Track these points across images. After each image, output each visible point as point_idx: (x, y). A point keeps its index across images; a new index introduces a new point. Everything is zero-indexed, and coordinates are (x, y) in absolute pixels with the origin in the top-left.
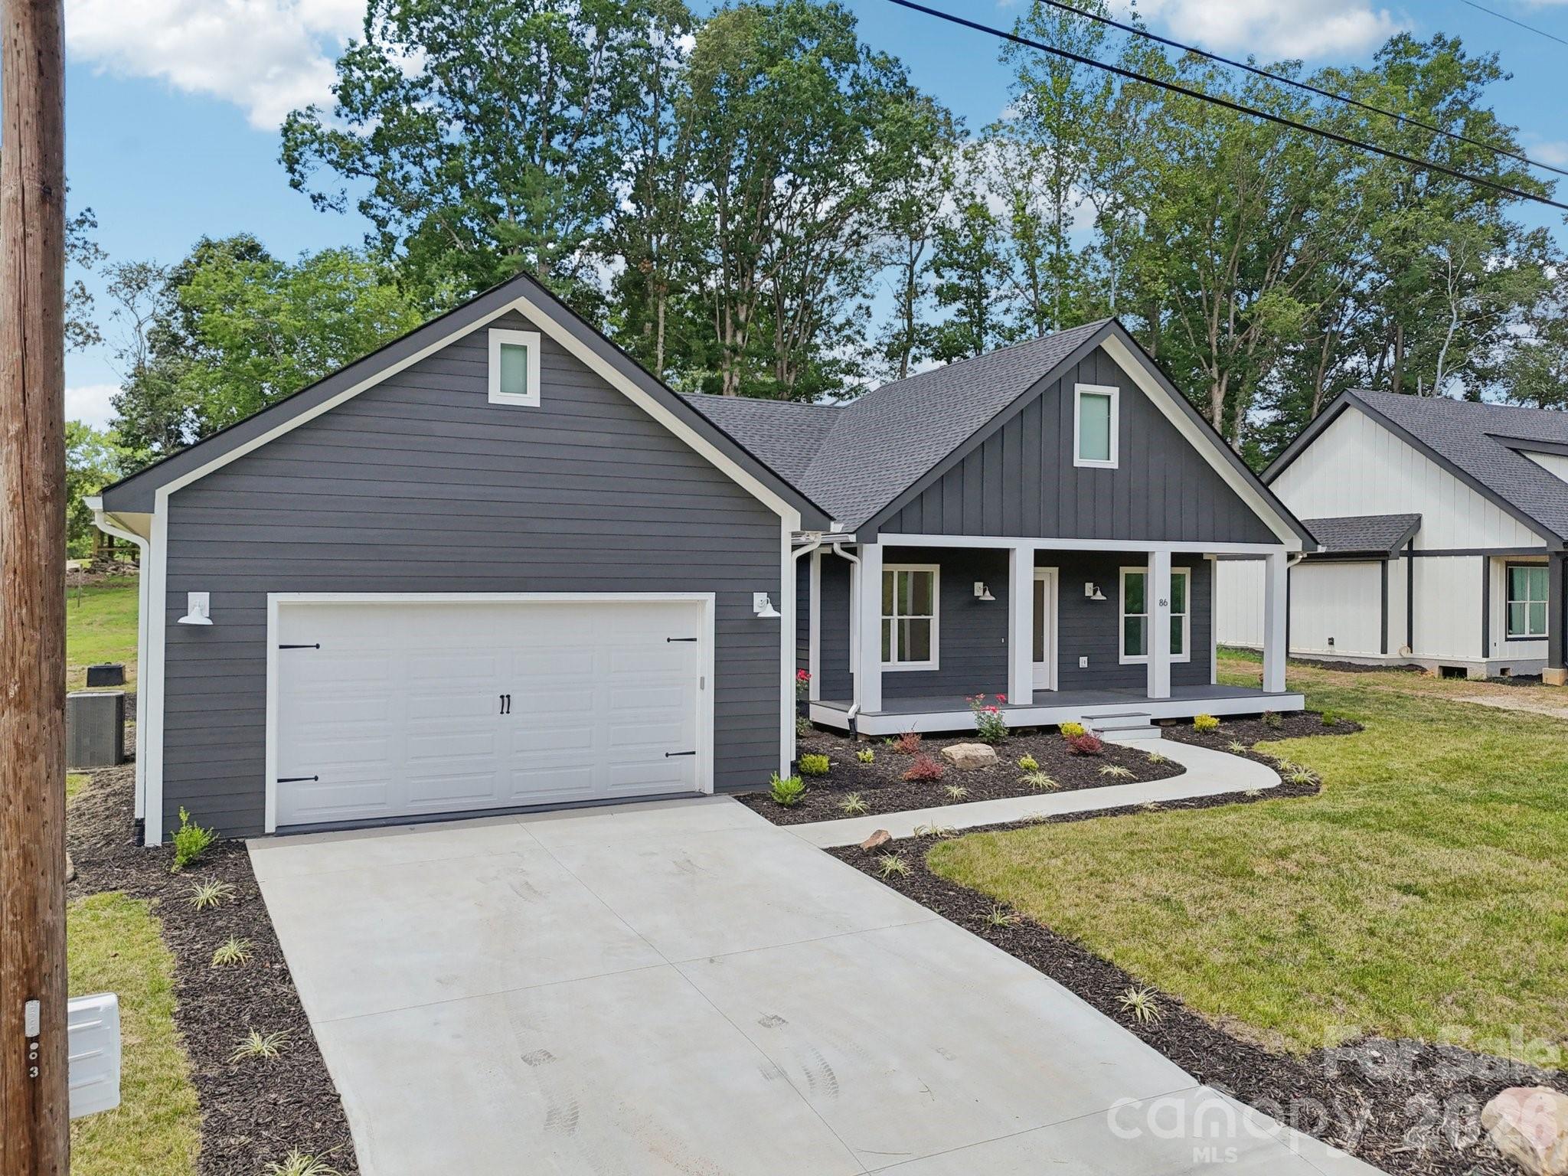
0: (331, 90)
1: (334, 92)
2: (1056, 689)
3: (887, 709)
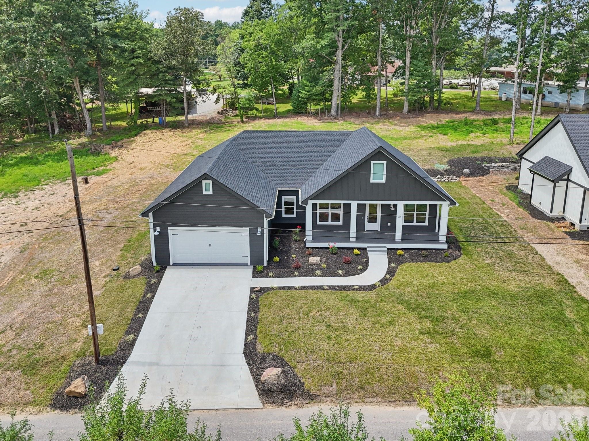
2: (379, 230)
3: (314, 240)
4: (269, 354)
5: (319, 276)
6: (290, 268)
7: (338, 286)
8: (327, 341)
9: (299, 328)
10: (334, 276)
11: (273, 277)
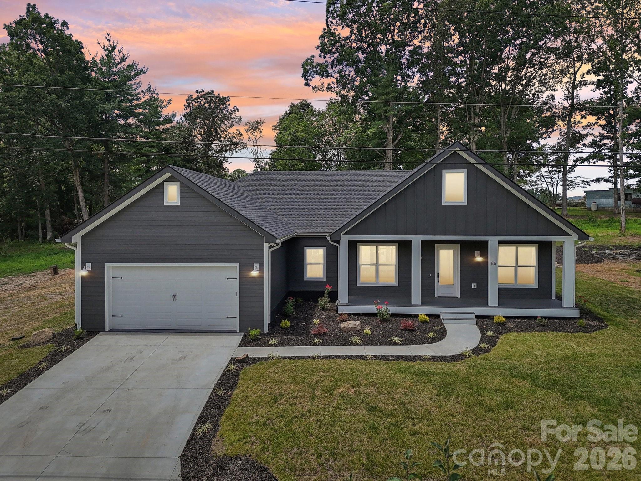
0: (316, 49)
1: (318, 49)
2: (459, 297)
3: (351, 303)
4: (237, 458)
5: (357, 344)
6: (308, 335)
7: (392, 356)
8: (370, 434)
9: (309, 411)
10: (386, 344)
11: (275, 345)
